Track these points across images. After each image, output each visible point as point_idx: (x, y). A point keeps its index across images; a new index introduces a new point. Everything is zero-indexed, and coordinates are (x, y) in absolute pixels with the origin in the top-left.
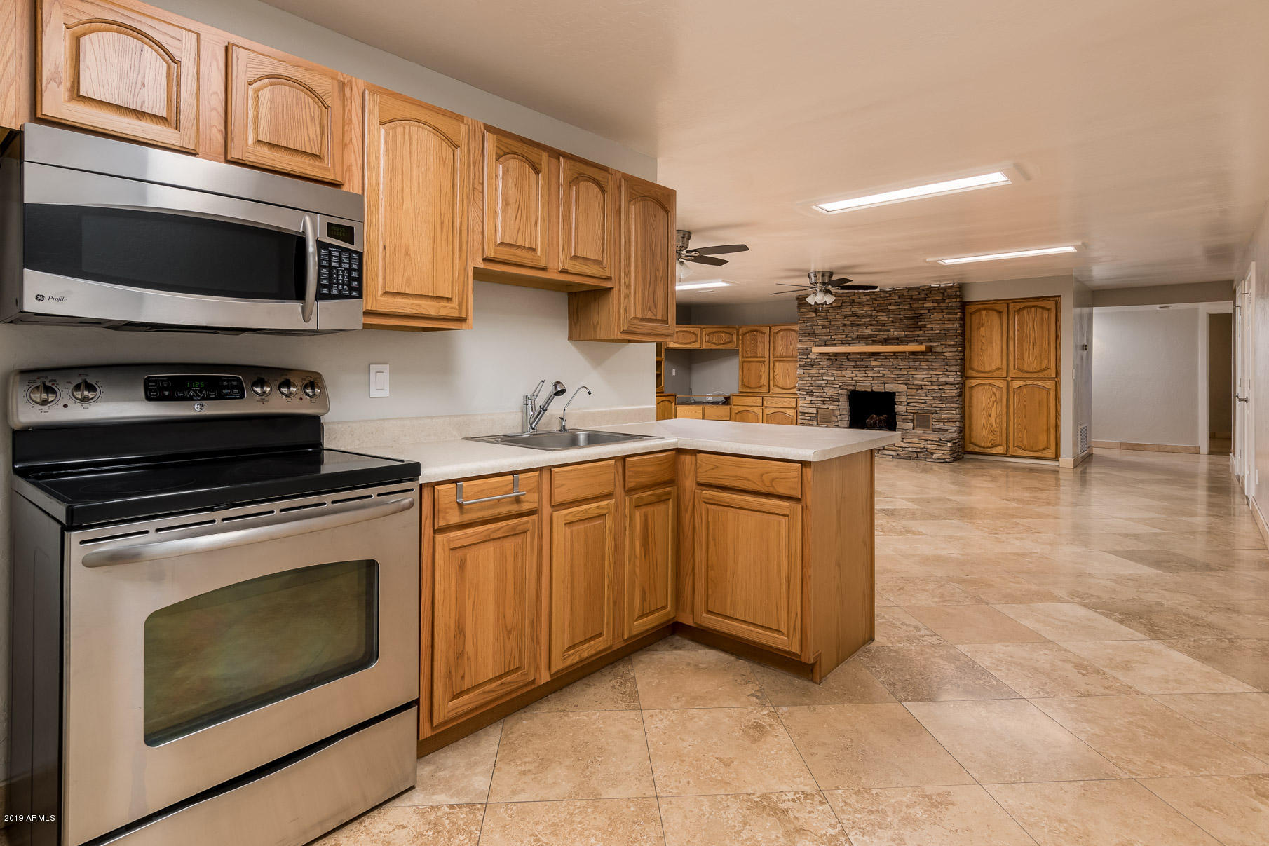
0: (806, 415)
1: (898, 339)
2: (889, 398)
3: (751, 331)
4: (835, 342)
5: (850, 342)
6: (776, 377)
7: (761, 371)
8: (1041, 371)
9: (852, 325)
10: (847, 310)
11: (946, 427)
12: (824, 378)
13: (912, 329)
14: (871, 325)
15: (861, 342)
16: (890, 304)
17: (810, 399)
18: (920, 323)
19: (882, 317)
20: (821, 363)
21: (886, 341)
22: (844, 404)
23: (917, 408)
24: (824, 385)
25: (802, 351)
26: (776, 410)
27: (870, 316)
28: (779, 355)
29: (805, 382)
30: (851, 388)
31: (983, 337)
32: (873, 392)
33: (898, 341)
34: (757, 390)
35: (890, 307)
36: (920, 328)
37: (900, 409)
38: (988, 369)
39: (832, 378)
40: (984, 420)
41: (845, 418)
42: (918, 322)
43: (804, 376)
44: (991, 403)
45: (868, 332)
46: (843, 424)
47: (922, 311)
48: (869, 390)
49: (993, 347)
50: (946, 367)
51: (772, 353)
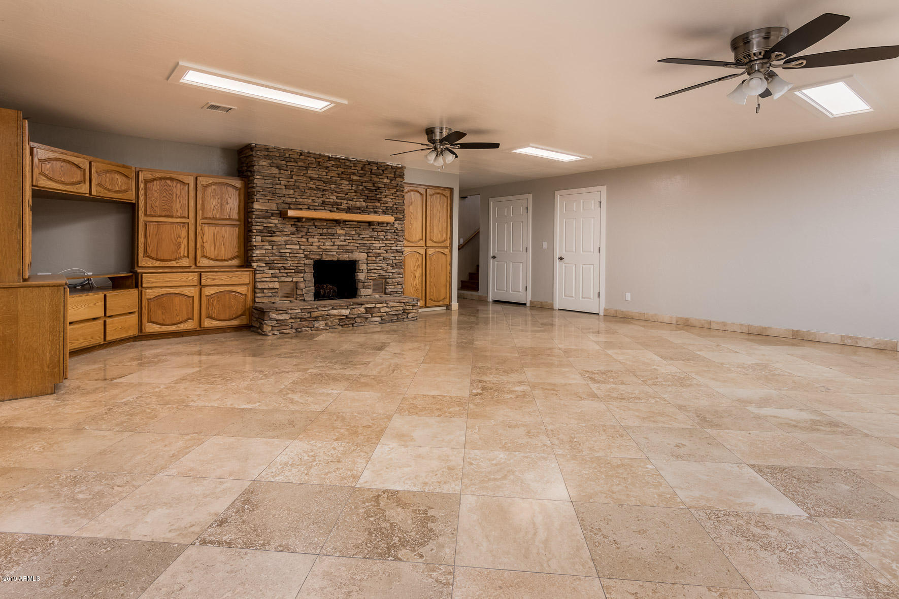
0: (265, 291)
1: (359, 208)
2: (351, 266)
3: (161, 179)
4: (301, 207)
5: (316, 208)
6: (206, 245)
7: (179, 237)
8: (442, 242)
9: (318, 189)
10: (313, 172)
11: (396, 290)
12: (288, 246)
13: (373, 201)
14: (336, 192)
15: (327, 208)
16: (354, 174)
17: (272, 271)
18: (378, 196)
19: (345, 185)
20: (285, 230)
21: (349, 210)
22: (309, 276)
23: (376, 275)
24: (288, 255)
25: (260, 213)
26: (221, 289)
27: (335, 183)
28: (209, 215)
29: (264, 252)
30: (318, 257)
31: (412, 213)
32: (338, 261)
33: (361, 210)
34: (174, 264)
35: (352, 177)
36: (379, 200)
37: (361, 276)
38: (414, 240)
39: (298, 247)
40: (412, 282)
41: (312, 289)
42: (376, 195)
43: (263, 243)
44: (416, 267)
45: (333, 198)
46: (310, 297)
47: (380, 185)
48: (336, 259)
49: (417, 222)
50: (396, 237)
51: (200, 213)
